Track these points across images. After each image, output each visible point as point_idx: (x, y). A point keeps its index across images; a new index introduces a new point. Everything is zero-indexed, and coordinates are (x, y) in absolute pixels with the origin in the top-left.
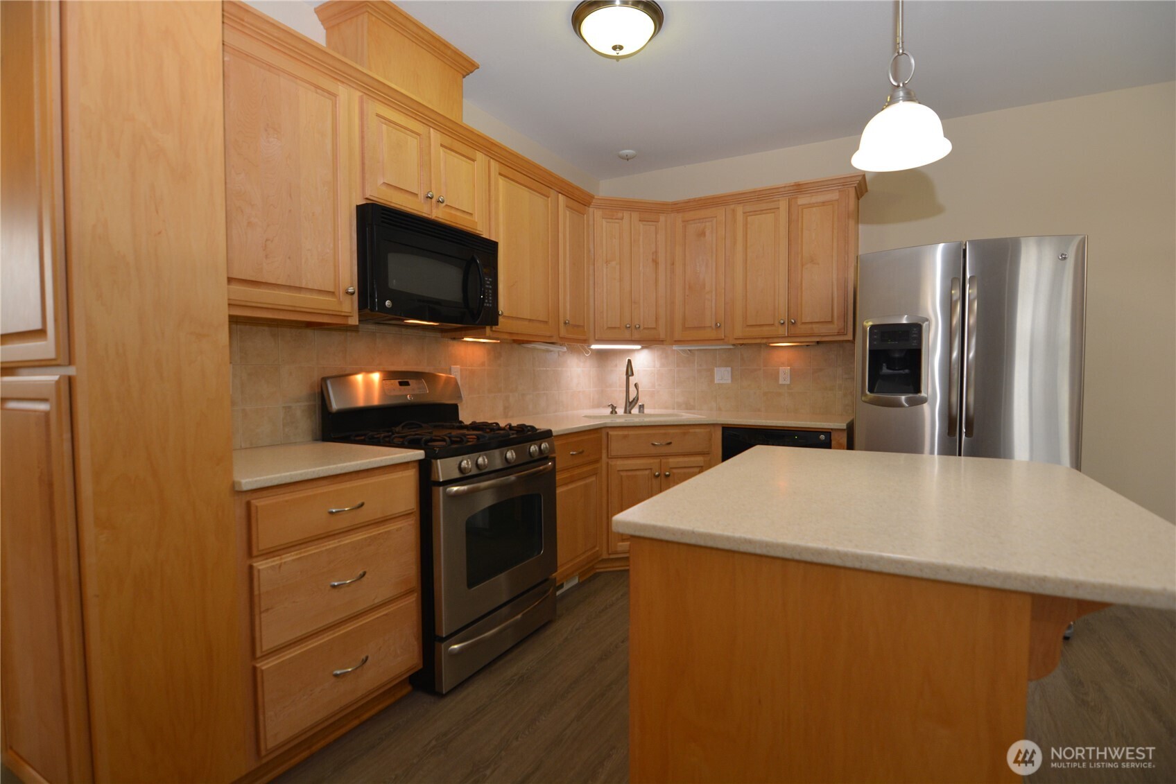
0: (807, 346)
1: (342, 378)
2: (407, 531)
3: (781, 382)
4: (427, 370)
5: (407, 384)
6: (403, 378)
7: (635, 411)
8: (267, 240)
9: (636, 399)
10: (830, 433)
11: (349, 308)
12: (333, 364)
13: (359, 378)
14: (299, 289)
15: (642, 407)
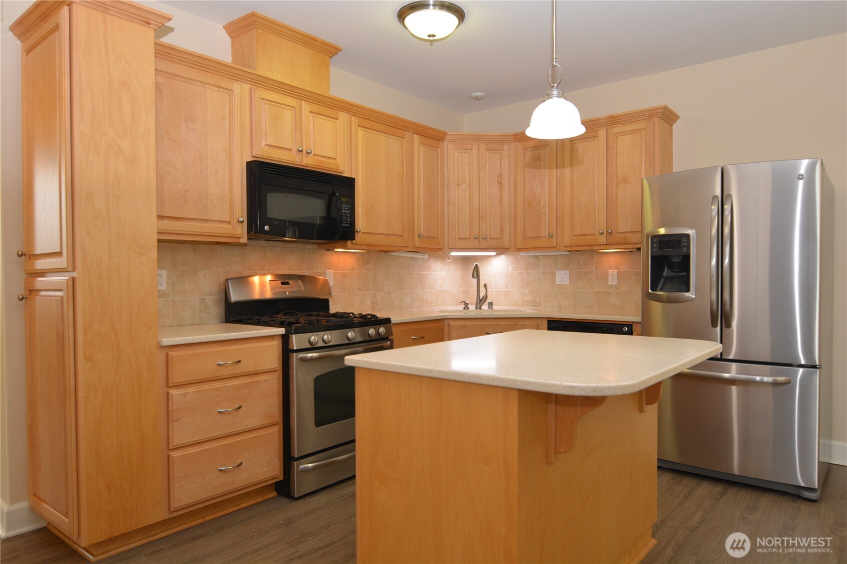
0: (630, 251)
1: (243, 280)
2: (273, 383)
3: (610, 283)
4: (306, 274)
5: (287, 283)
6: (284, 280)
7: (485, 307)
8: (186, 191)
9: (485, 297)
10: (632, 325)
11: (241, 231)
12: (236, 270)
13: (256, 279)
14: (206, 221)
15: (491, 304)
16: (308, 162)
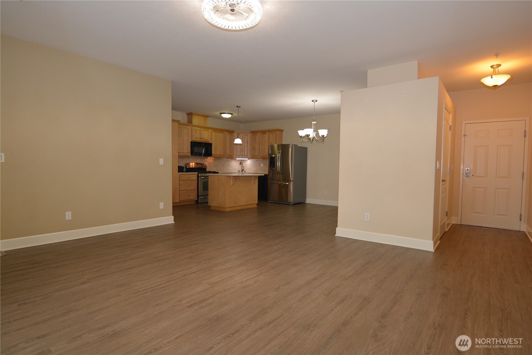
1: (189, 164)
2: (196, 183)
4: (201, 163)
6: (197, 164)
7: (243, 172)
9: (244, 169)
11: (190, 154)
12: (187, 162)
13: (191, 164)
14: (184, 153)
15: (245, 171)
16: (203, 140)
